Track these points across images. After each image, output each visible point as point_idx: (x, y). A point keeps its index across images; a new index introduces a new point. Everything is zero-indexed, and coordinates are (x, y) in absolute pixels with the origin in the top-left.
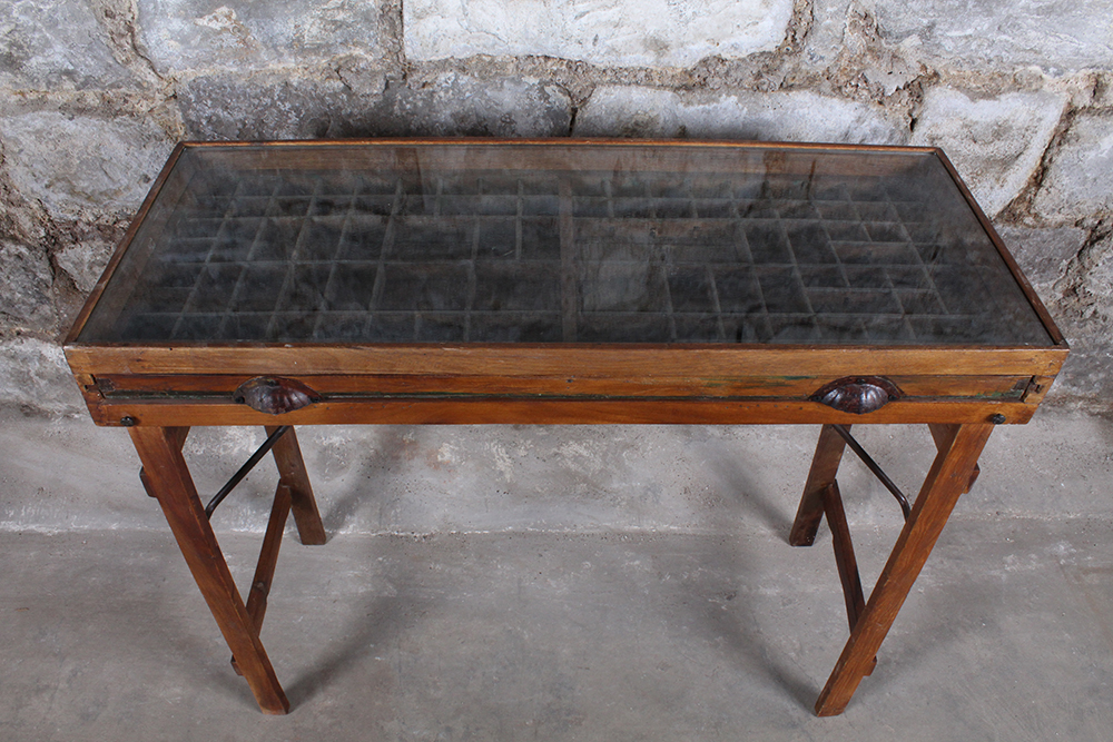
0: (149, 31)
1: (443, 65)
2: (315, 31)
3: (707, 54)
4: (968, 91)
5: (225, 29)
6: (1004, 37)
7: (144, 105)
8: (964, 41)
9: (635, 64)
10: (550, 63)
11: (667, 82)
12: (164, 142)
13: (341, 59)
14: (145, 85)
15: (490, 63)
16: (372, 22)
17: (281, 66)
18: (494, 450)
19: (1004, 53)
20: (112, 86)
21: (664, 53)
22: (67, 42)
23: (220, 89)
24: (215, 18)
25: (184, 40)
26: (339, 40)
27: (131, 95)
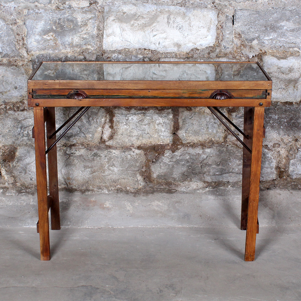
0: (29, 39)
1: (114, 52)
2: (77, 40)
3: (193, 47)
4: (276, 57)
5: (51, 39)
6: (283, 39)
7: (21, 63)
8: (270, 41)
9: (171, 51)
10: (146, 51)
11: (182, 57)
12: (24, 75)
13: (84, 49)
14: (23, 57)
15: (128, 51)
16: (94, 38)
17: (66, 51)
18: (126, 203)
19: (284, 44)
20: (12, 57)
21: (180, 47)
22: (3, 43)
23: (46, 58)
24: (49, 36)
25: (38, 42)
26: (84, 43)
27: (17, 60)
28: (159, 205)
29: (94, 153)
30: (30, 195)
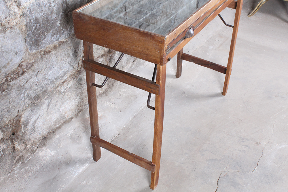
12: (20, 35)
20: (4, 19)
27: (10, 20)
28: (125, 91)
29: (79, 79)
30: (43, 148)
